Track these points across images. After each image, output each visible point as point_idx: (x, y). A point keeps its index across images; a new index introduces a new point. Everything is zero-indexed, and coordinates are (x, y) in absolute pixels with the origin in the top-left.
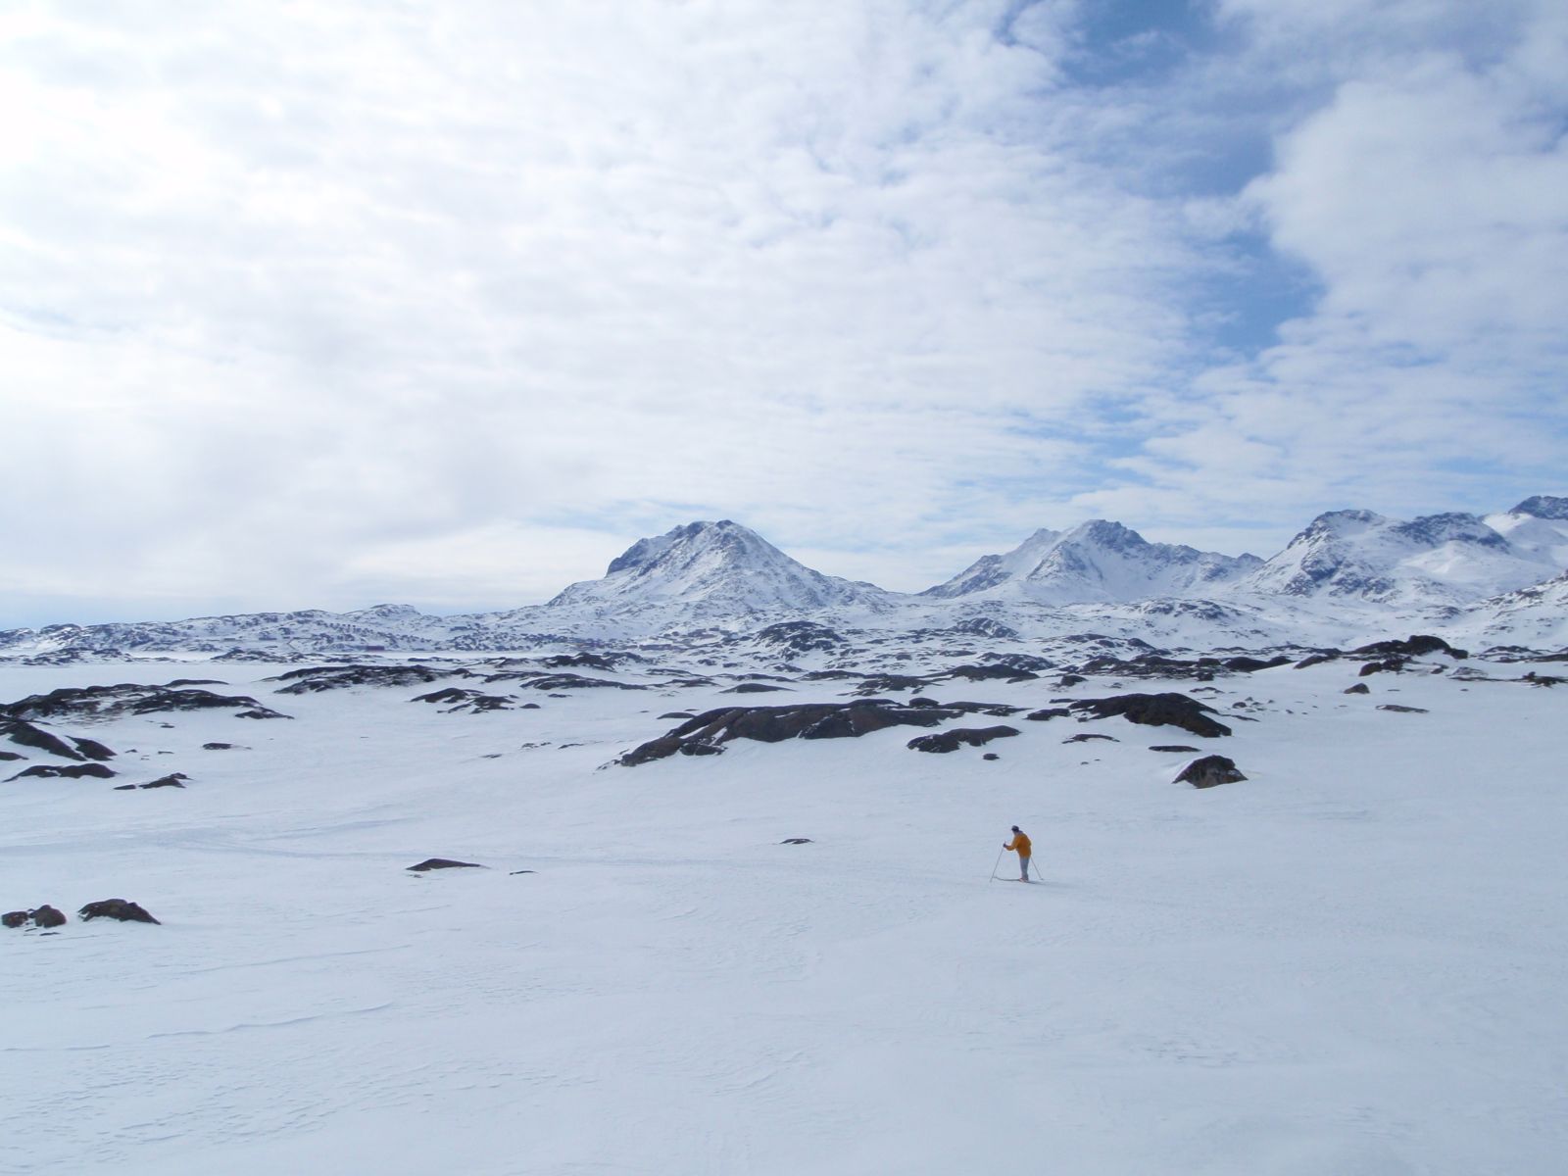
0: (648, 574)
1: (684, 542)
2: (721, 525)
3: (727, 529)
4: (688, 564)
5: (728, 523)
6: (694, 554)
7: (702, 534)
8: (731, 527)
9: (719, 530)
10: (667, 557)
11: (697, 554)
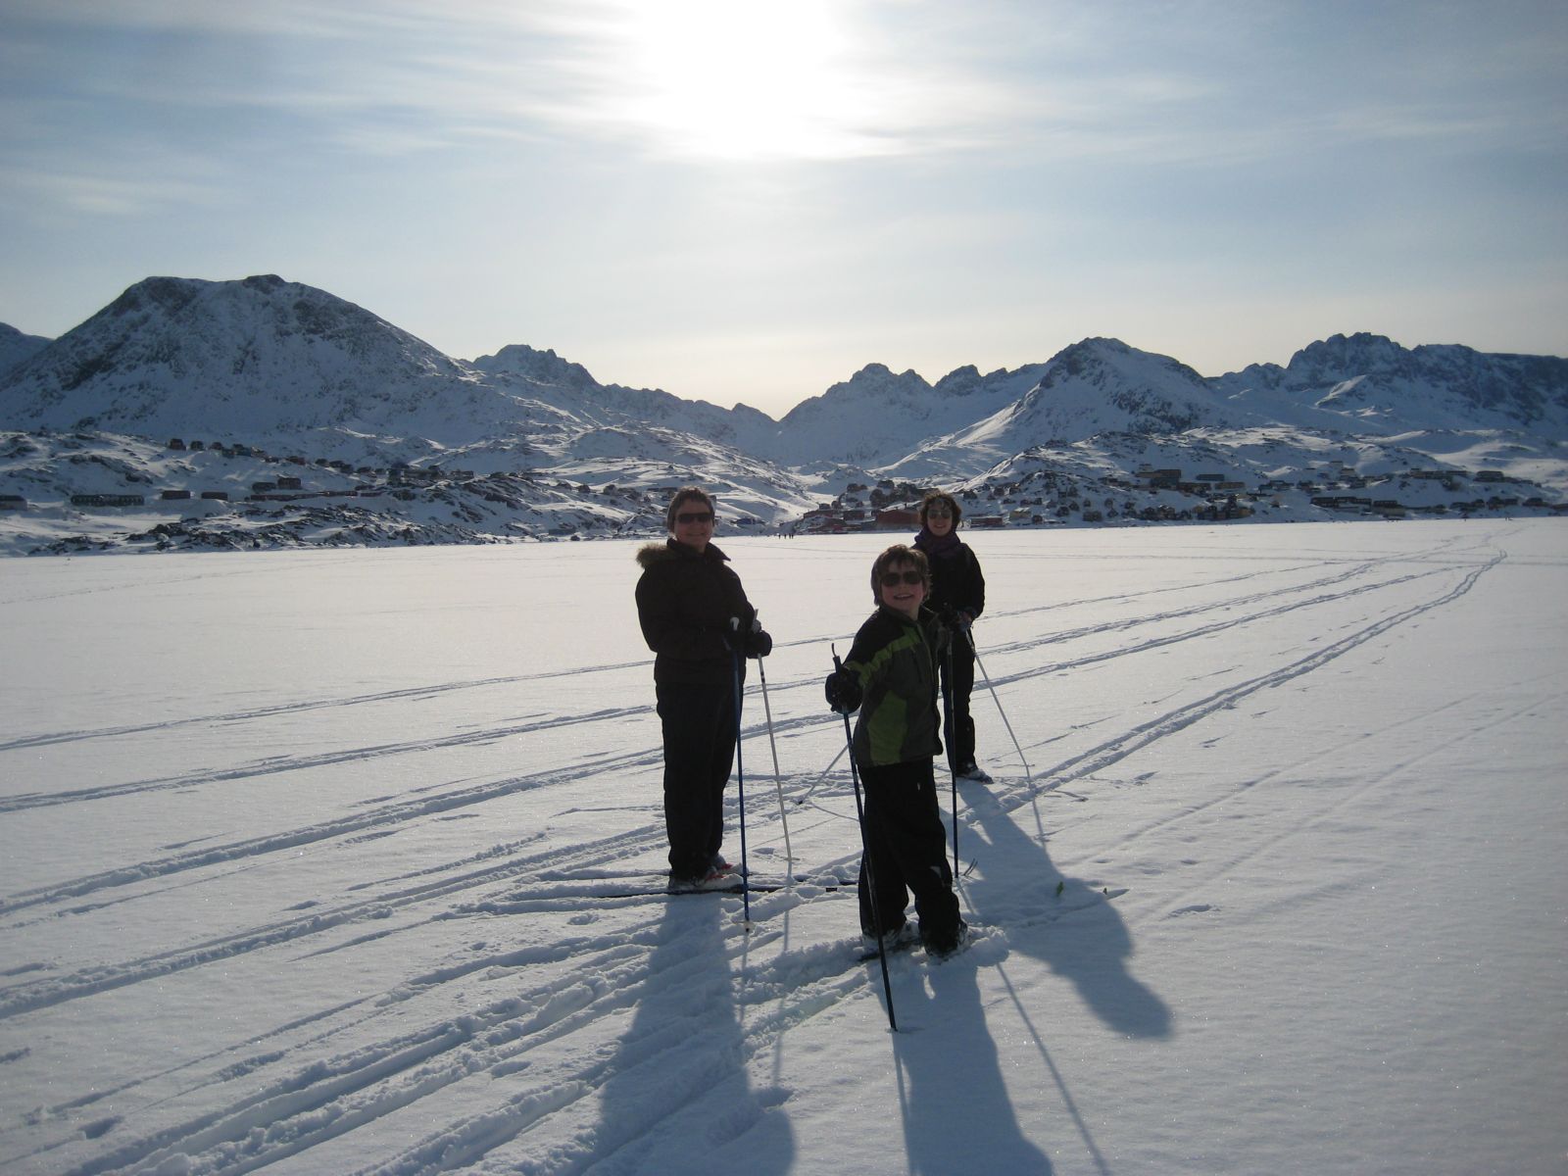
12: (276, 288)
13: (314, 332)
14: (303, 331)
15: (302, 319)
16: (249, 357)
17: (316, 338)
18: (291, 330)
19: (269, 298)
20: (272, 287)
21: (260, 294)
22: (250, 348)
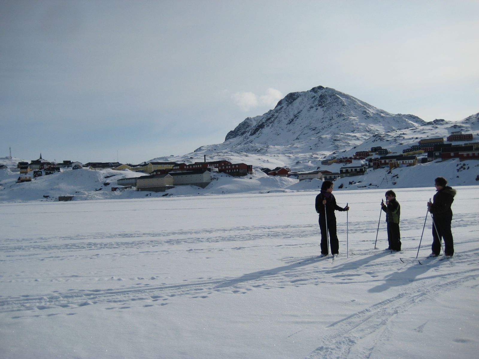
0: (259, 132)
1: (285, 107)
2: (313, 90)
3: (320, 93)
4: (293, 120)
5: (320, 88)
6: (296, 112)
7: (300, 99)
8: (324, 91)
9: (314, 94)
10: (272, 119)
11: (299, 113)
12: (320, 90)
13: (319, 105)
14: (318, 106)
15: (319, 101)
16: (296, 118)
17: (319, 108)
18: (314, 106)
19: (315, 95)
20: (319, 90)
21: (313, 93)
22: (298, 115)
